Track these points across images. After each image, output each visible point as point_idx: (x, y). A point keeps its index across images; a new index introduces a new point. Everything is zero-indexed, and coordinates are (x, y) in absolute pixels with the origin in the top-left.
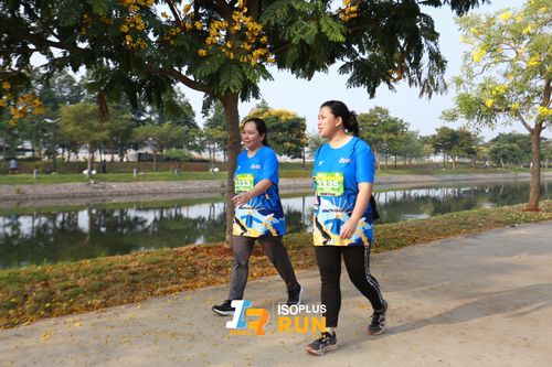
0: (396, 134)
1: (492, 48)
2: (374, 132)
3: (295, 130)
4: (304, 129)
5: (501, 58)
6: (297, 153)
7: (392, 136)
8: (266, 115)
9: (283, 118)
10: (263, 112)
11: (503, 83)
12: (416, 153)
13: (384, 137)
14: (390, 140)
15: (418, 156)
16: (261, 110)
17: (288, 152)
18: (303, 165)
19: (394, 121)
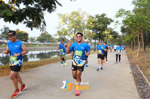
0: (50, 38)
1: (64, 21)
2: (45, 37)
3: (26, 36)
4: (28, 36)
5: (66, 23)
6: (26, 41)
7: (49, 38)
8: (18, 32)
9: (22, 33)
10: (17, 31)
11: (67, 29)
12: (54, 42)
13: (47, 38)
14: (49, 39)
15: (55, 43)
16: (17, 30)
17: (24, 41)
18: (28, 44)
19: (50, 35)
